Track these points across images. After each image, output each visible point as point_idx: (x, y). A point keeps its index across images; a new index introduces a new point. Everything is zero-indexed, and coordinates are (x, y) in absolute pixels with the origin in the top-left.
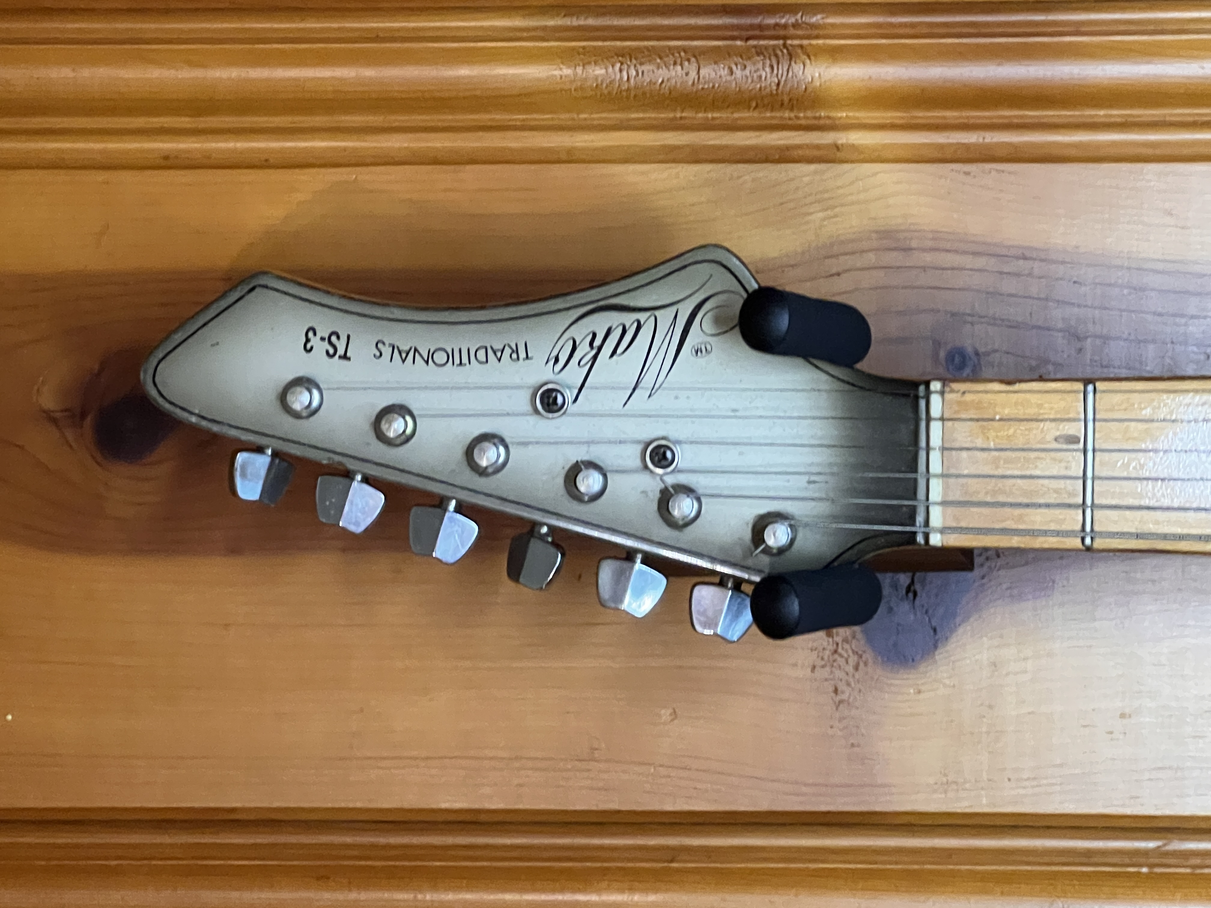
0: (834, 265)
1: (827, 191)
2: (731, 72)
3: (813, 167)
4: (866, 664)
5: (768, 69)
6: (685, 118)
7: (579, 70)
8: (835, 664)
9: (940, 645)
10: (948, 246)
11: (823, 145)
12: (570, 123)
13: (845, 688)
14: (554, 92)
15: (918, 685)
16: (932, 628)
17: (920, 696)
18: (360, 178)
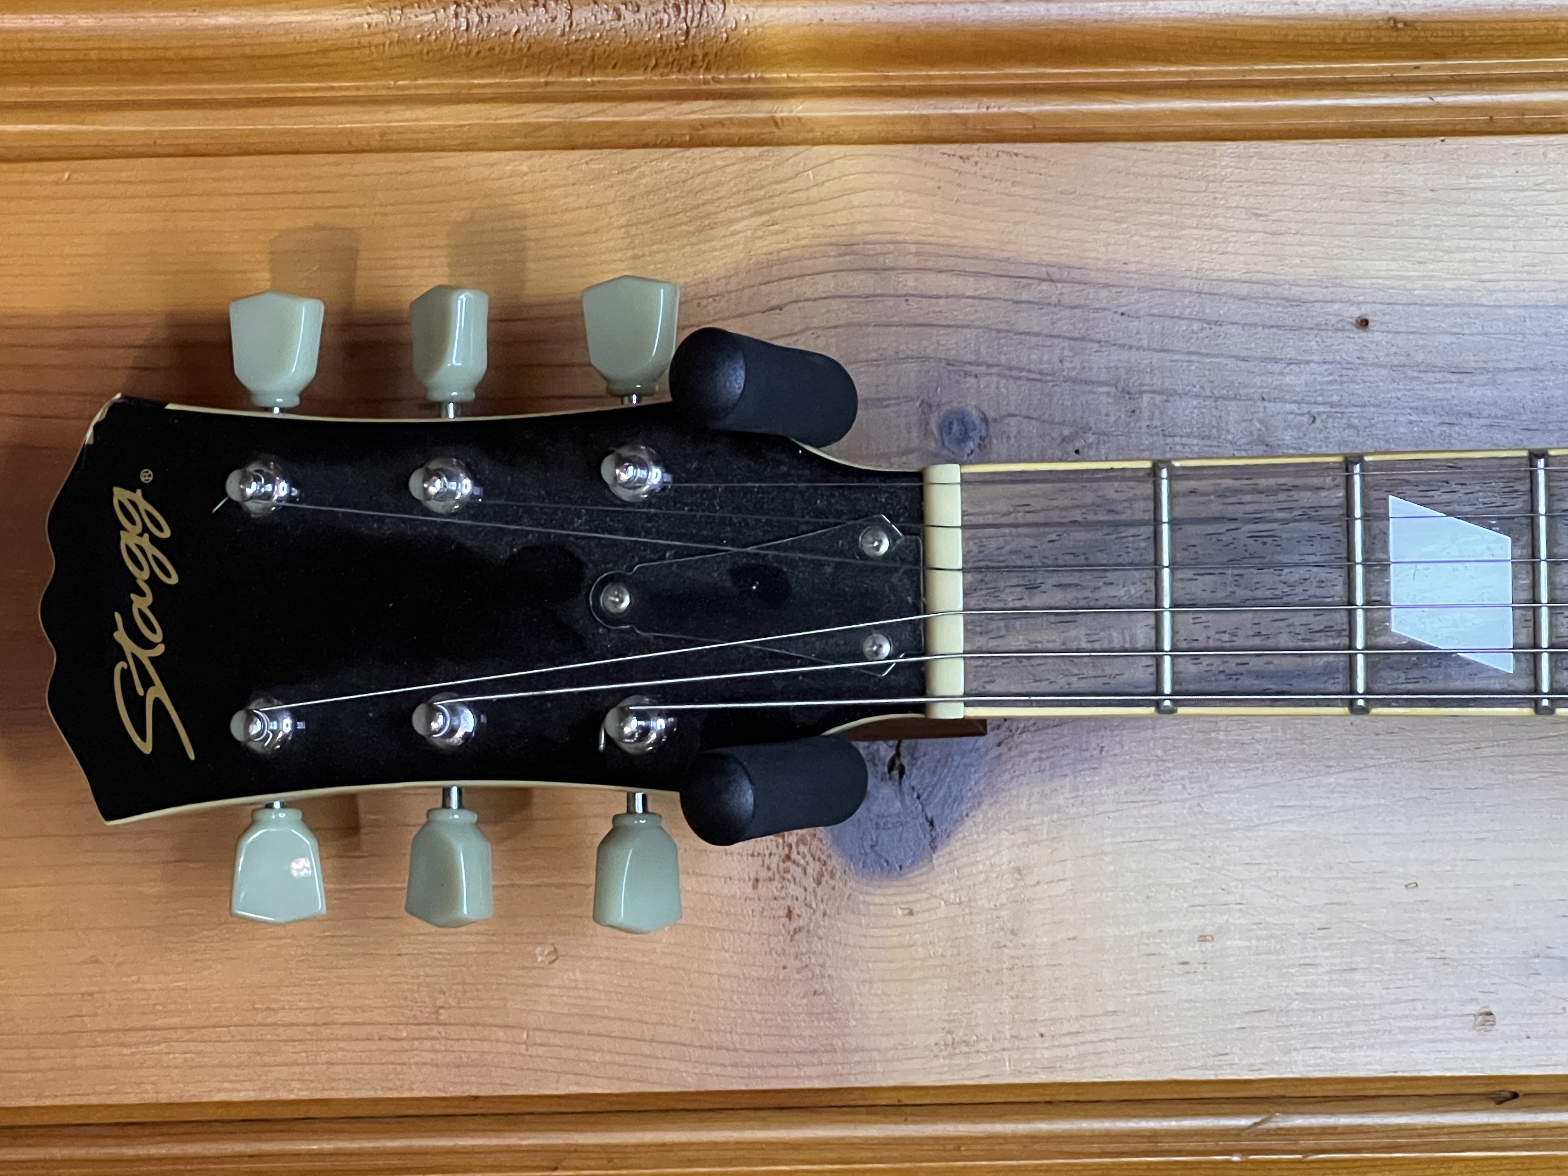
0: (775, 294)
1: (762, 187)
2: (619, 17)
3: (741, 152)
4: (832, 875)
5: (670, 11)
6: (553, 83)
7: (396, 15)
8: (789, 876)
9: (939, 844)
10: (942, 264)
11: (755, 119)
12: (384, 92)
13: (803, 910)
14: (358, 48)
15: (907, 902)
16: (927, 819)
17: (911, 919)
18: (75, 176)
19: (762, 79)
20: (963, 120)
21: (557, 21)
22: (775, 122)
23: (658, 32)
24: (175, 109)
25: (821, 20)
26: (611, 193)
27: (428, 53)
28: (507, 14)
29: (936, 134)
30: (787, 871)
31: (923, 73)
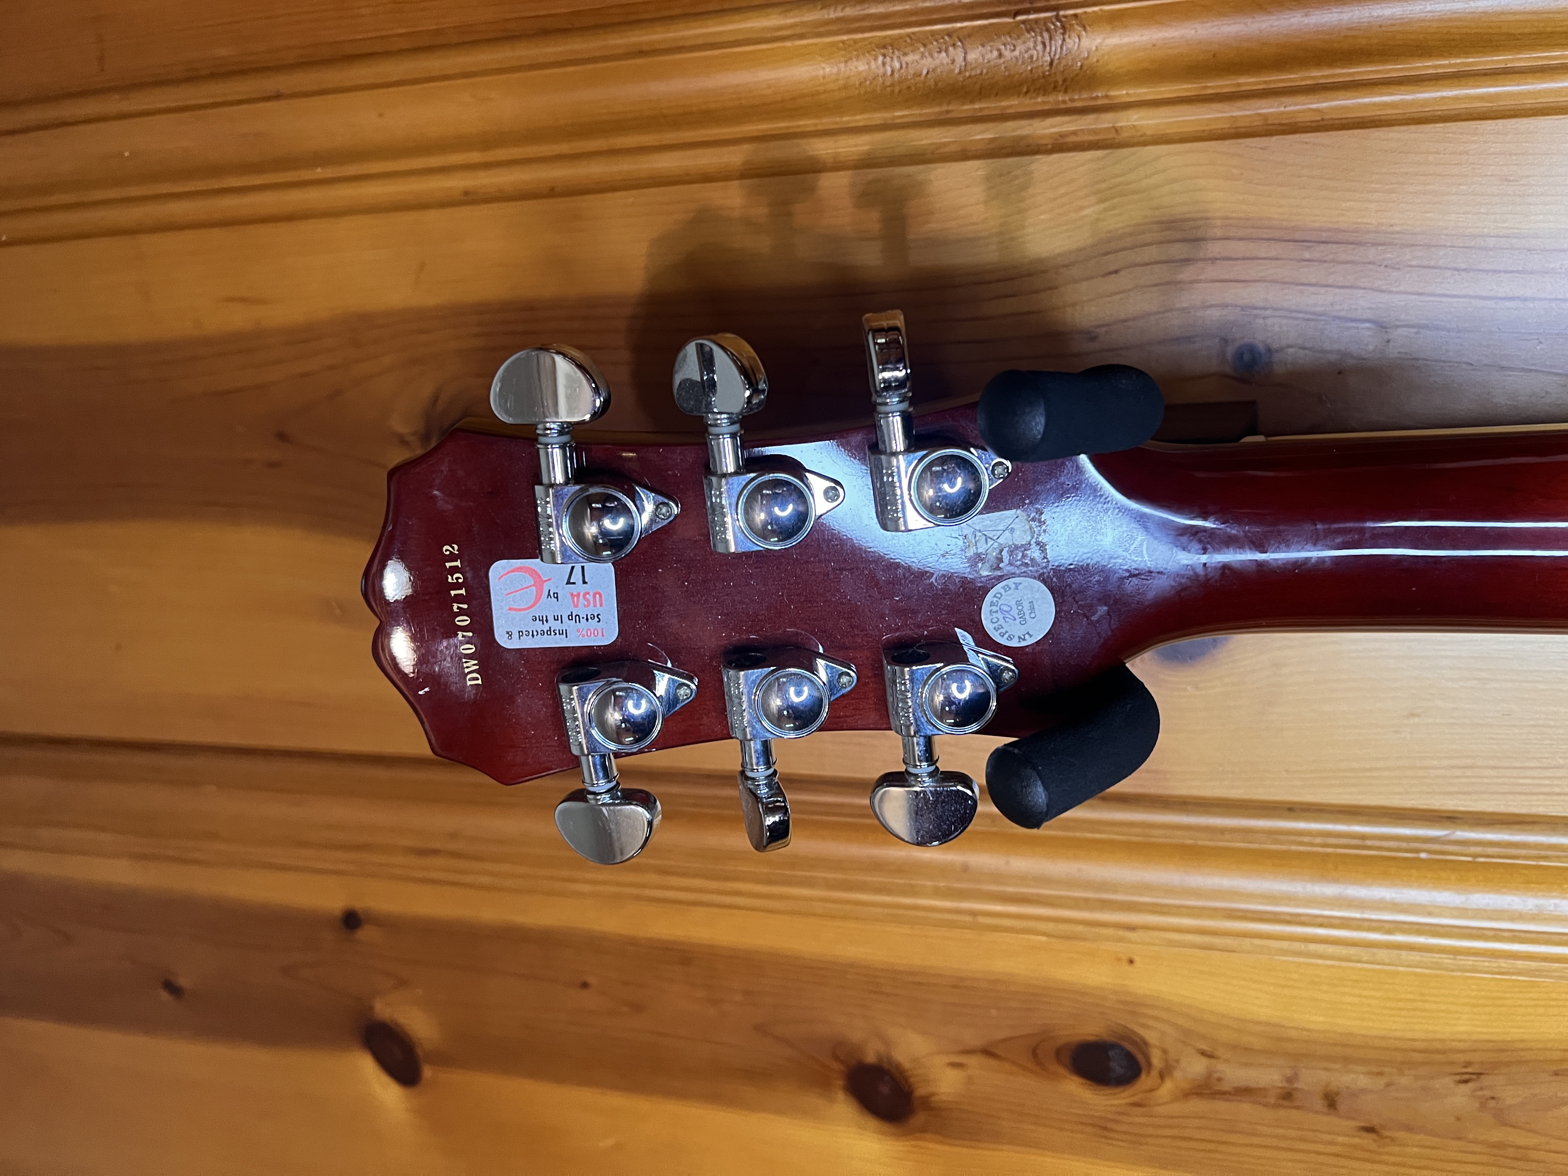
0: (1111, 262)
2: (1000, 55)
3: (1089, 155)
5: (1040, 47)
7: (842, 67)
11: (1100, 129)
14: (817, 94)
19: (1107, 97)
20: (1265, 118)
21: (956, 62)
23: (1029, 65)
27: (864, 95)
28: (919, 60)
29: (1244, 130)
31: (1235, 81)
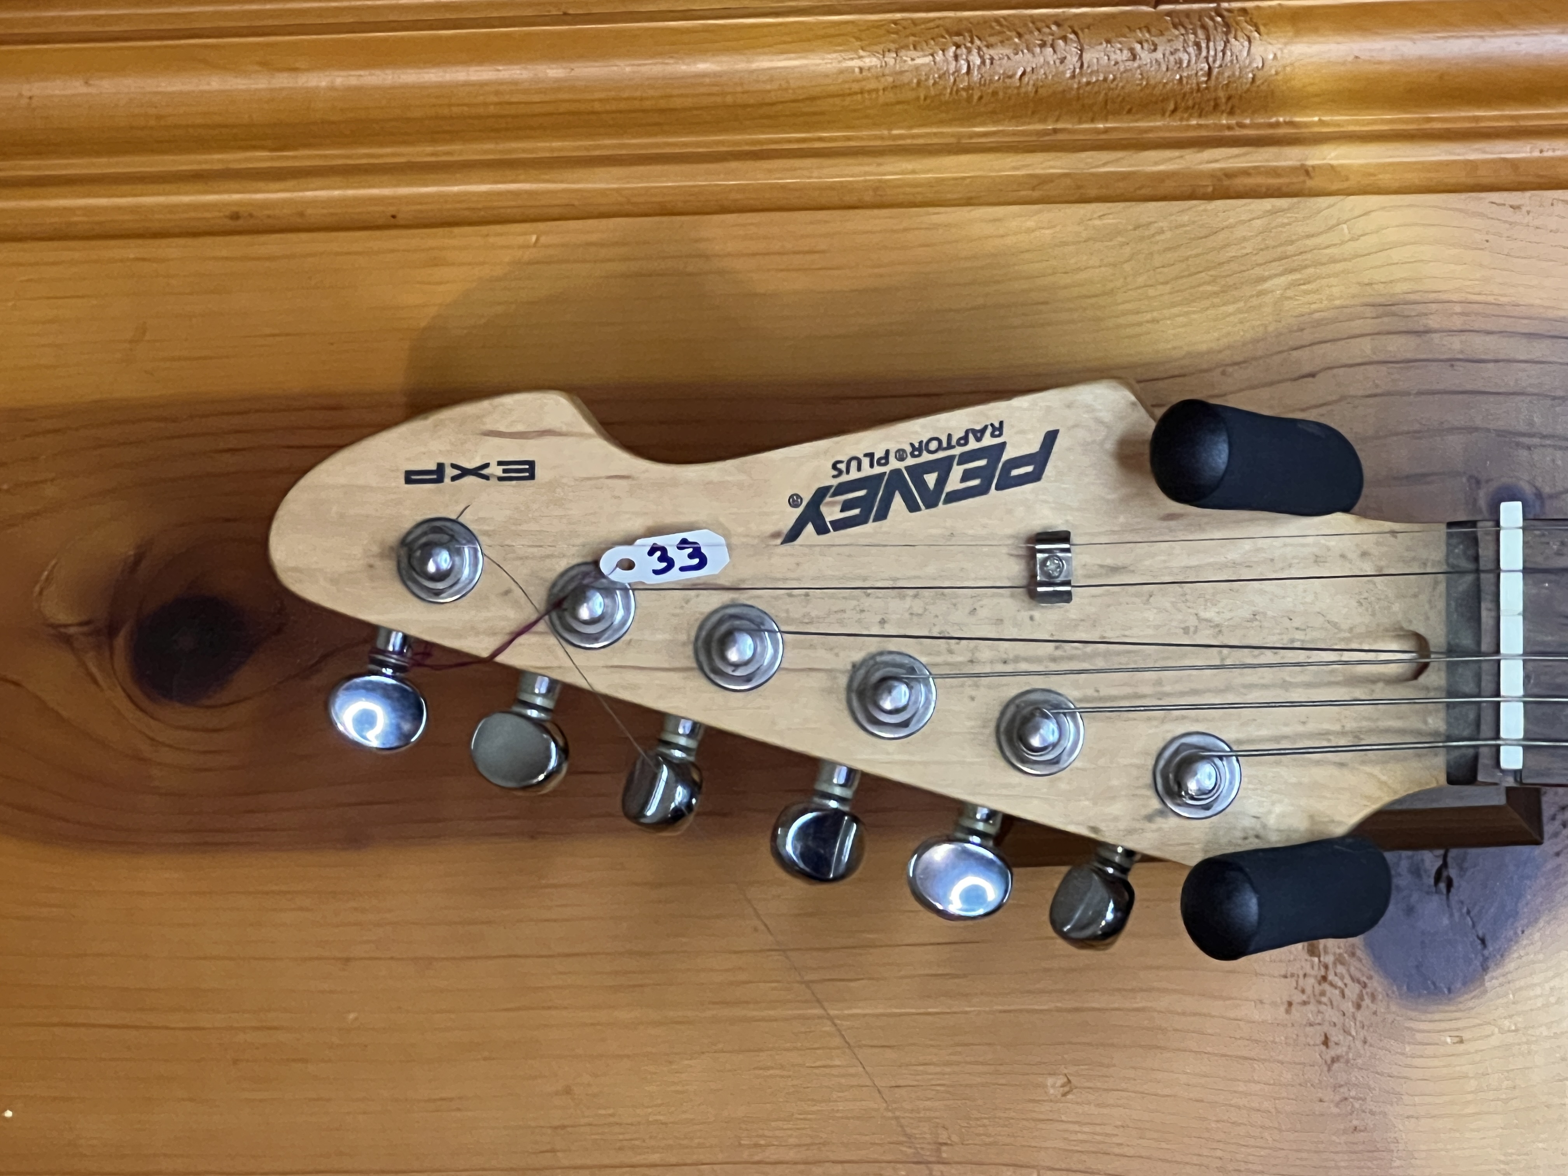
0: (1307, 360)
1: (1292, 242)
2: (1134, 57)
3: (1267, 204)
4: (1373, 997)
5: (1191, 50)
6: (1062, 130)
7: (890, 59)
8: (1324, 999)
9: (1491, 964)
10: (1490, 325)
11: (1283, 168)
12: (878, 143)
13: (1341, 1038)
14: (850, 95)
15: (1458, 1029)
16: (1478, 937)
17: (1461, 1048)
18: (543, 239)
19: (1292, 124)
20: (1514, 164)
21: (1067, 62)
22: (1307, 172)
23: (1178, 72)
24: (650, 164)
25: (1357, 57)
26: (1127, 250)
27: (925, 99)
28: (1012, 55)
29: (1485, 181)
30: (1323, 993)
31: (1470, 114)
